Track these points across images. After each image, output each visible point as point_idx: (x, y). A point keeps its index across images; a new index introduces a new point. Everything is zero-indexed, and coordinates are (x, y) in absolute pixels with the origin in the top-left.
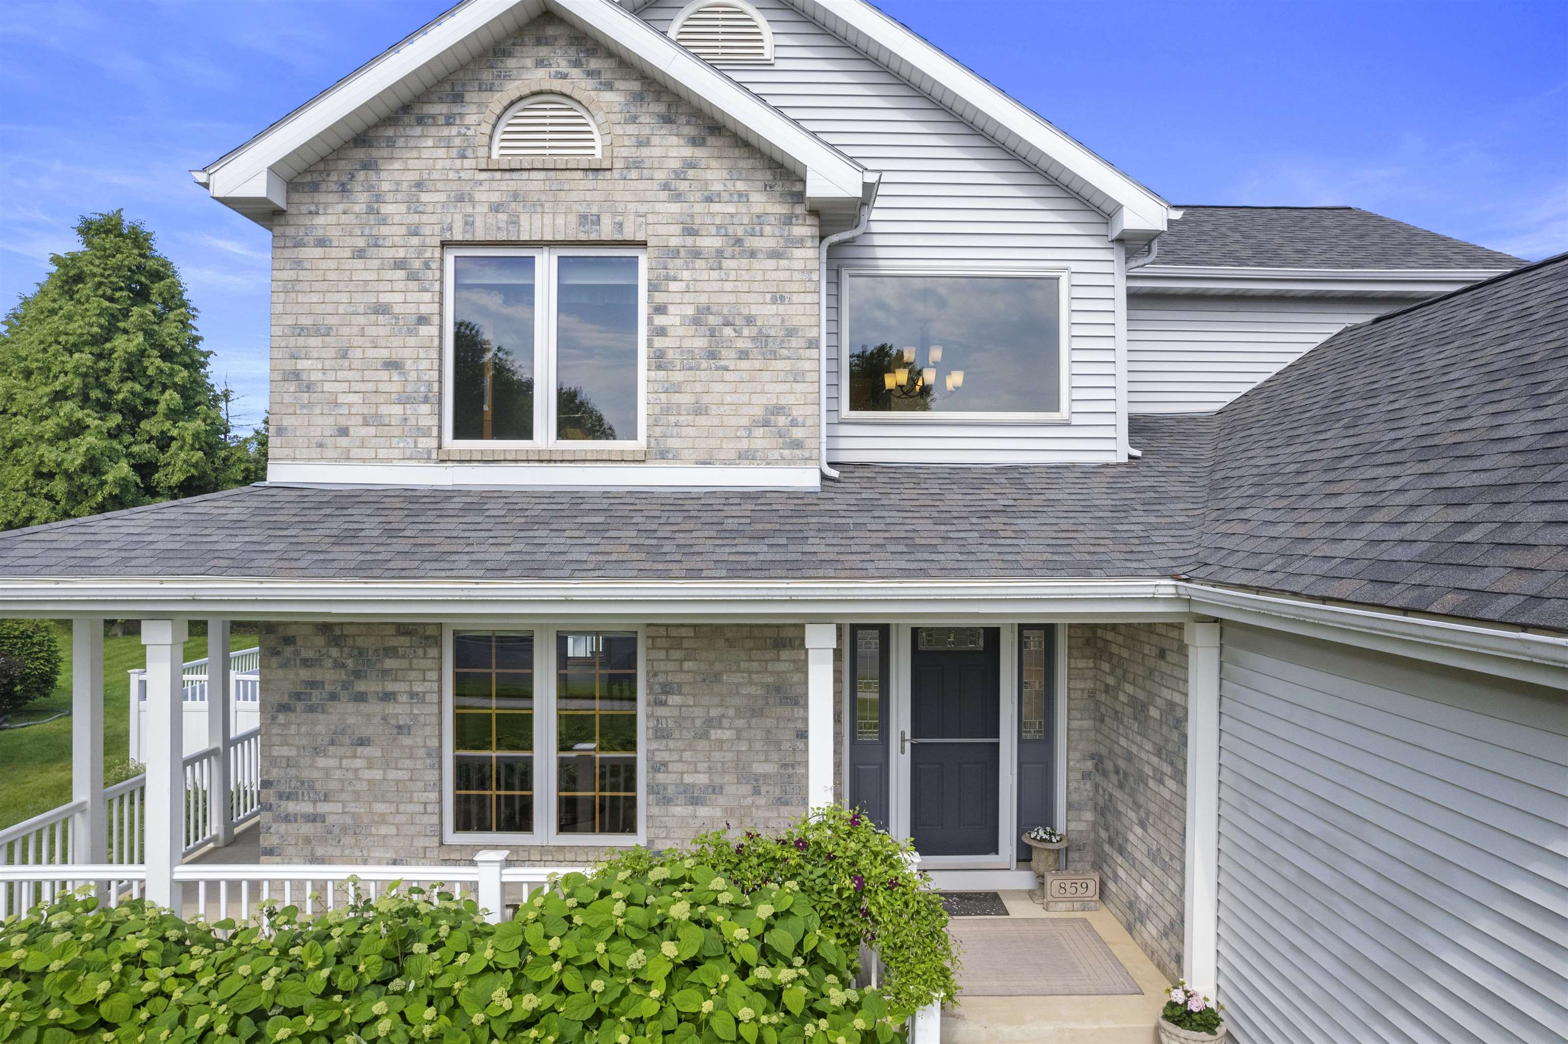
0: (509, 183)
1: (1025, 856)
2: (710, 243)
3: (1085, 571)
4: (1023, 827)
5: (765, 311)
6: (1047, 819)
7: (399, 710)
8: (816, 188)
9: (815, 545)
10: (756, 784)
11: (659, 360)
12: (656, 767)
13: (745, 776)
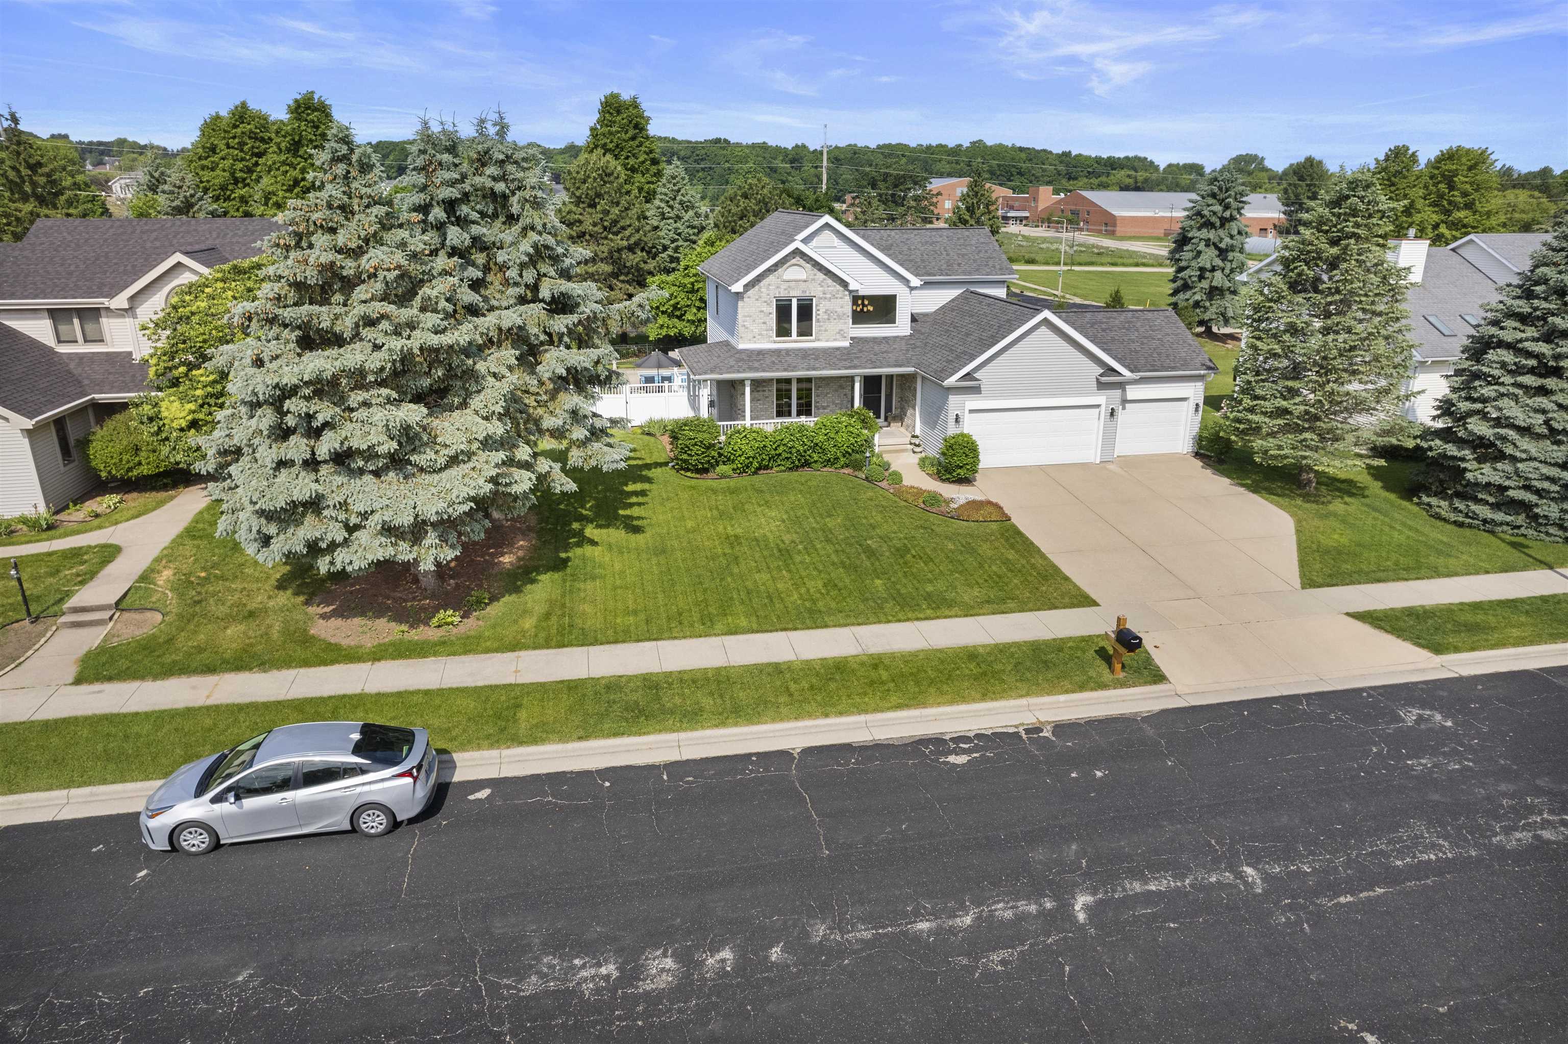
0: (787, 284)
1: (886, 419)
2: (828, 296)
3: (900, 366)
4: (886, 413)
5: (839, 310)
6: (891, 410)
7: (766, 394)
8: (851, 288)
9: (856, 362)
10: (836, 405)
11: (818, 321)
12: (816, 402)
13: (833, 403)
